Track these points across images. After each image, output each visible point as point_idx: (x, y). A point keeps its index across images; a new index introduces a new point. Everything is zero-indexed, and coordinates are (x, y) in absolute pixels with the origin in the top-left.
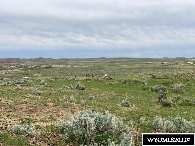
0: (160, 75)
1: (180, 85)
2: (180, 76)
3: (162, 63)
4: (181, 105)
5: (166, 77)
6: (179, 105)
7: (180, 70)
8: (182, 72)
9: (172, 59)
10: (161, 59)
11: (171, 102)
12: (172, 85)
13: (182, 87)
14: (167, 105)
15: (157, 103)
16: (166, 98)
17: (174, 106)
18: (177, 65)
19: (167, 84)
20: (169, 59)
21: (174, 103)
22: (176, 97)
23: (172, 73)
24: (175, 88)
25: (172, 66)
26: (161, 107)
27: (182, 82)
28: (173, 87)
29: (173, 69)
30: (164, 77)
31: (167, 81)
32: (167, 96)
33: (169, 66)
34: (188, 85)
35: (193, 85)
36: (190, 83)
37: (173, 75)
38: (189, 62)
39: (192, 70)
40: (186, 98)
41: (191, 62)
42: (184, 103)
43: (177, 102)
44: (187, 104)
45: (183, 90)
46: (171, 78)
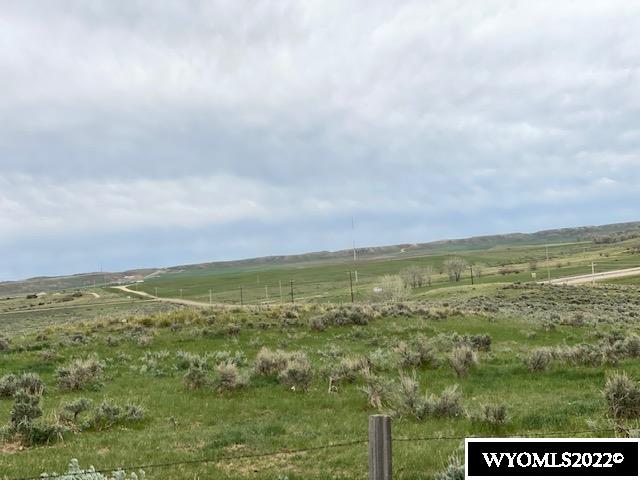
0: (23, 338)
1: (87, 365)
2: (88, 334)
3: (29, 297)
4: (91, 428)
5: (42, 342)
6: (85, 429)
7: (91, 314)
8: (95, 321)
9: (64, 280)
10: (25, 283)
11: (58, 424)
12: (61, 368)
13: (94, 369)
14: (42, 438)
15: (9, 437)
16: (39, 413)
17: (68, 436)
18: (81, 299)
19: (45, 367)
21: (67, 428)
22: (73, 404)
23: (60, 328)
24: (72, 377)
25: (63, 304)
26: (21, 448)
27: (96, 354)
28: (63, 374)
29: (67, 312)
30: (37, 344)
31: (46, 357)
32: (40, 406)
33: (54, 304)
34: (116, 360)
35: (129, 357)
36: (120, 353)
37: (67, 334)
38: (117, 285)
39: (126, 312)
40: (106, 402)
41: (122, 285)
42: (98, 420)
43: (76, 421)
44: (108, 422)
45: (99, 377)
46: (61, 344)
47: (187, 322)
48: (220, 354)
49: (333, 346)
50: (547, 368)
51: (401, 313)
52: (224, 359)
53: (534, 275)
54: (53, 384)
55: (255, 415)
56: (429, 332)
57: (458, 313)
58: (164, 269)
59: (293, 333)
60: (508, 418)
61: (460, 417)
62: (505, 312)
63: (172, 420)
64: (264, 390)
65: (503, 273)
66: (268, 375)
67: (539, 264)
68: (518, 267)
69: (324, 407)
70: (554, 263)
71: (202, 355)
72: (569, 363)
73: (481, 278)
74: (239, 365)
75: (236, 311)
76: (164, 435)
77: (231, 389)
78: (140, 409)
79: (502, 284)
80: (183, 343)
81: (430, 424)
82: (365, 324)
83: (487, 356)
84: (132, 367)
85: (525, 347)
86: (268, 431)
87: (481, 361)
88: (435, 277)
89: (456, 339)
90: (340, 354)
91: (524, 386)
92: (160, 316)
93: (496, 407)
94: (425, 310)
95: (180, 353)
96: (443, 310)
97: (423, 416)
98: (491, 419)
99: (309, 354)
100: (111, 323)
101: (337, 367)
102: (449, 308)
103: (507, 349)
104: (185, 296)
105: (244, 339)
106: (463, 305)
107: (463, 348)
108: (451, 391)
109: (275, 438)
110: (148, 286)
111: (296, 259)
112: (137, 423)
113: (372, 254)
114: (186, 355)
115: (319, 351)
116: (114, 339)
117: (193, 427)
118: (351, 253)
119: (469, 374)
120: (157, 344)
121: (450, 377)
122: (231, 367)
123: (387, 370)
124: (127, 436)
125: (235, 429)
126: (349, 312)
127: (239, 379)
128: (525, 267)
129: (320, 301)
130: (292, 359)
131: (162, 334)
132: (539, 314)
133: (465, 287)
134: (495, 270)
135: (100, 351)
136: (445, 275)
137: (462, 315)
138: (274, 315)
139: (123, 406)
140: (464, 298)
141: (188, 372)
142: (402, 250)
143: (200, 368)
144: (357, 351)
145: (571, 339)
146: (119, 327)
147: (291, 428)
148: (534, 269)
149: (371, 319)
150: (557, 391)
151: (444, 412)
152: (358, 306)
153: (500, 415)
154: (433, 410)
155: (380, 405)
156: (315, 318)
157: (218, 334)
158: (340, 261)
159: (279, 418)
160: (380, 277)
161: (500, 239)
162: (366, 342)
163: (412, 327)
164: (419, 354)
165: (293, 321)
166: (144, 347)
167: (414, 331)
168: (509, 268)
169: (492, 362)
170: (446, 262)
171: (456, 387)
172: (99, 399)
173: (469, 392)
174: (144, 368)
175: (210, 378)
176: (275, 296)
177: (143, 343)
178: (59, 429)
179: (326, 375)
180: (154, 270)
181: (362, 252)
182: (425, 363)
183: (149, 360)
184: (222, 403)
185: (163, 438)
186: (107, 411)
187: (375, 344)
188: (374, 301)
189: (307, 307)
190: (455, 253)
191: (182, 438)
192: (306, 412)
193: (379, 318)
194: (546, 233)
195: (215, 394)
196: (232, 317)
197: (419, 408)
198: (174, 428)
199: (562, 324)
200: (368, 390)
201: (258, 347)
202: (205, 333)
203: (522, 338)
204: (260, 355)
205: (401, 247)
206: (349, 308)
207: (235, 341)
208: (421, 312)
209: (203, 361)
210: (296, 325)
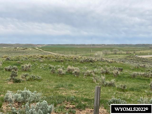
0: (13, 57)
1: (28, 65)
2: (28, 58)
3: (15, 48)
4: (28, 80)
5: (18, 59)
6: (27, 80)
7: (29, 53)
8: (30, 55)
9: (23, 45)
10: (14, 45)
11: (21, 79)
12: (22, 65)
13: (30, 66)
14: (17, 81)
15: (10, 80)
16: (17, 76)
17: (23, 81)
18: (27, 50)
19: (18, 65)
20: (20, 45)
21: (23, 80)
22: (25, 74)
23: (23, 56)
24: (24, 68)
25: (23, 50)
26: (12, 83)
27: (30, 63)
28: (23, 67)
29: (24, 52)
30: (16, 59)
31: (18, 63)
32: (17, 74)
33: (20, 50)
34: (35, 65)
35: (38, 64)
36: (36, 63)
37: (24, 58)
38: (35, 47)
39: (37, 54)
40: (32, 74)
41: (37, 47)
42: (30, 78)
43: (25, 78)
44: (32, 79)
45: (31, 68)
46: (22, 60)
47: (51, 58)
48: (59, 66)
49: (85, 67)
50: (136, 77)
51: (102, 61)
52: (60, 67)
53: (134, 54)
54: (20, 69)
55: (66, 81)
56: (108, 66)
57: (115, 62)
58: (46, 45)
59: (76, 63)
60: (126, 88)
61: (115, 87)
62: (127, 63)
63: (47, 80)
64: (68, 75)
65: (127, 53)
66: (70, 72)
67: (136, 52)
68: (131, 52)
69: (83, 81)
70: (140, 52)
71: (55, 66)
72: (141, 76)
73: (121, 54)
74: (63, 69)
75: (63, 56)
76: (45, 83)
77: (61, 74)
78: (40, 77)
79: (126, 56)
80: (50, 62)
81: (108, 87)
82: (93, 62)
83: (122, 73)
84: (38, 67)
85: (131, 71)
86: (69, 85)
87: (120, 74)
88: (111, 53)
89: (114, 68)
90: (87, 69)
91: (130, 81)
92: (45, 56)
93: (123, 85)
94: (108, 60)
95: (49, 65)
96: (112, 61)
97: (106, 85)
98: (122, 88)
99: (80, 68)
100: (34, 56)
101: (86, 72)
102: (113, 60)
103: (126, 72)
104: (51, 51)
105: (65, 63)
106: (116, 60)
107: (116, 70)
108: (113, 81)
109: (71, 87)
110: (43, 48)
111: (78, 45)
112: (39, 80)
113: (96, 46)
114: (51, 65)
115: (82, 68)
116: (34, 60)
117: (52, 82)
118: (91, 45)
119: (117, 76)
120: (44, 62)
121: (113, 77)
122: (61, 69)
123: (98, 74)
124: (37, 83)
125: (62, 84)
126: (89, 59)
127: (63, 72)
128: (132, 52)
129: (83, 56)
130: (76, 69)
131: (45, 60)
132: (135, 64)
133: (117, 56)
134: (125, 52)
135: (31, 62)
136: (113, 53)
137: (116, 62)
138: (72, 58)
139: (36, 76)
140: (117, 58)
141: (51, 70)
142: (103, 46)
143: (54, 69)
144: (91, 69)
145: (142, 70)
146: (35, 57)
147: (74, 85)
148: (134, 53)
149: (95, 61)
150: (138, 82)
151: (111, 85)
152: (92, 58)
153: (124, 87)
154: (108, 84)
155: (96, 82)
156: (81, 60)
157: (58, 61)
158: (88, 47)
159: (72, 82)
160: (97, 52)
161: (127, 45)
162: (93, 66)
163: (104, 64)
164: (105, 71)
165: (76, 60)
166: (41, 63)
167: (105, 65)
168: (128, 52)
169: (123, 74)
170: (113, 49)
171: (114, 79)
172: (31, 73)
173: (117, 81)
174: (41, 67)
175: (56, 72)
176: (72, 53)
177: (41, 61)
178: (21, 80)
179: (83, 73)
180: (44, 45)
181: (93, 45)
182: (107, 73)
183: (42, 66)
184: (59, 78)
185: (45, 84)
186: (32, 76)
187: (95, 67)
188: (95, 57)
189: (80, 57)
190: (116, 47)
191: (49, 85)
192: (78, 82)
193: (96, 61)
194: (138, 45)
195: (57, 75)
196: (62, 58)
197: (105, 83)
198: (48, 82)
199: (140, 67)
200: (93, 78)
201: (68, 65)
202: (55, 61)
203: (130, 69)
204: (68, 67)
205: (103, 45)
206: (90, 58)
207: (62, 63)
208: (107, 61)
209: (55, 67)
210: (77, 61)
